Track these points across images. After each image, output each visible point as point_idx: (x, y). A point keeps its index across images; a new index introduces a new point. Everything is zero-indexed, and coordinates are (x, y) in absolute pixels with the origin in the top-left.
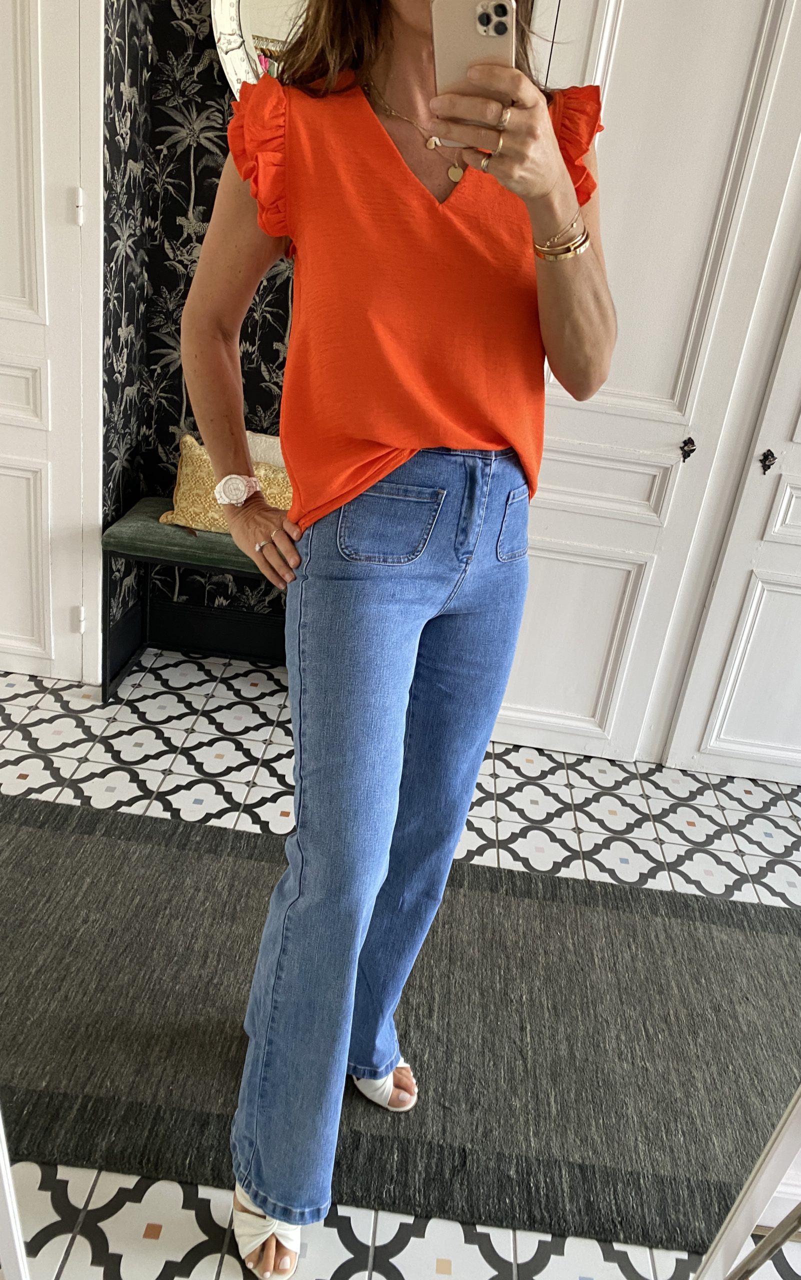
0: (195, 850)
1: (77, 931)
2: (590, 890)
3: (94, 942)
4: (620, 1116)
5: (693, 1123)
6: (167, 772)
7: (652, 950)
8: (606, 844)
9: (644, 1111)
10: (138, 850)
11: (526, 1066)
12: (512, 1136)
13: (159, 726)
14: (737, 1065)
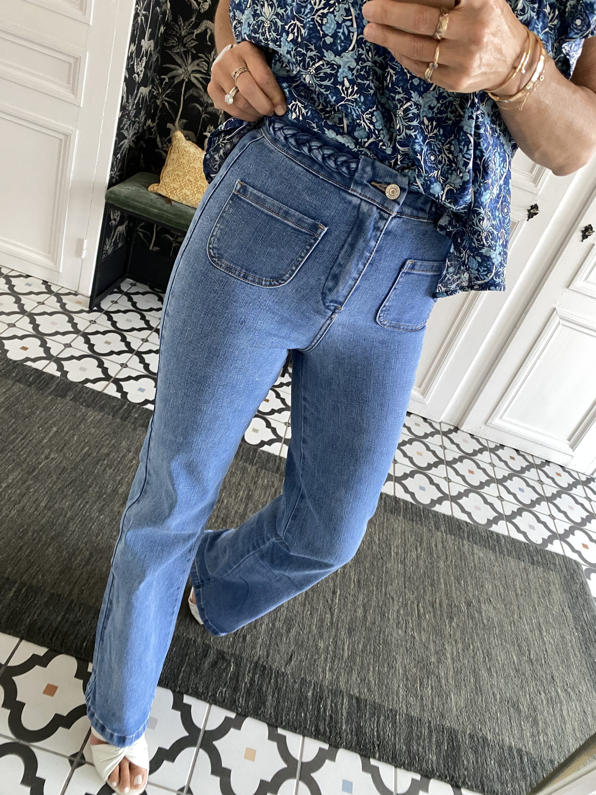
0: (133, 423)
1: (40, 463)
2: (396, 504)
3: (50, 474)
4: (390, 667)
5: (439, 681)
6: (124, 366)
7: (431, 554)
8: (412, 474)
9: (407, 667)
10: (93, 415)
11: (332, 619)
12: (314, 668)
13: (125, 333)
14: (476, 647)
